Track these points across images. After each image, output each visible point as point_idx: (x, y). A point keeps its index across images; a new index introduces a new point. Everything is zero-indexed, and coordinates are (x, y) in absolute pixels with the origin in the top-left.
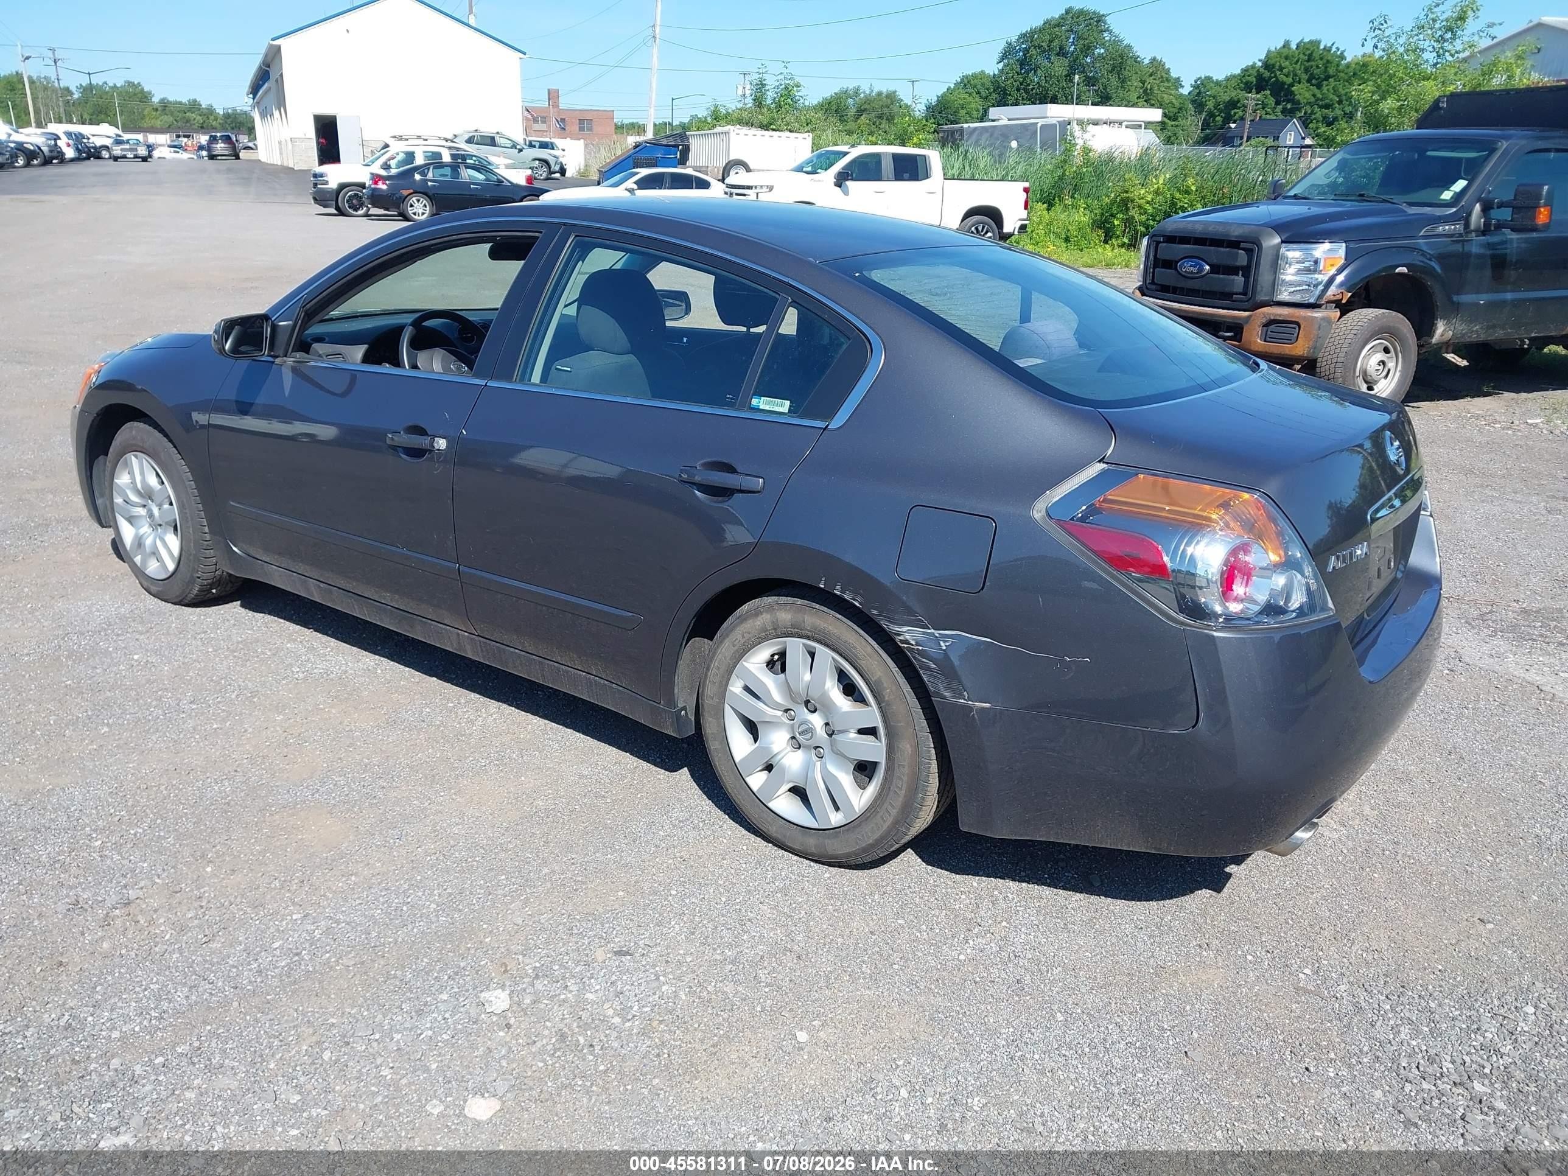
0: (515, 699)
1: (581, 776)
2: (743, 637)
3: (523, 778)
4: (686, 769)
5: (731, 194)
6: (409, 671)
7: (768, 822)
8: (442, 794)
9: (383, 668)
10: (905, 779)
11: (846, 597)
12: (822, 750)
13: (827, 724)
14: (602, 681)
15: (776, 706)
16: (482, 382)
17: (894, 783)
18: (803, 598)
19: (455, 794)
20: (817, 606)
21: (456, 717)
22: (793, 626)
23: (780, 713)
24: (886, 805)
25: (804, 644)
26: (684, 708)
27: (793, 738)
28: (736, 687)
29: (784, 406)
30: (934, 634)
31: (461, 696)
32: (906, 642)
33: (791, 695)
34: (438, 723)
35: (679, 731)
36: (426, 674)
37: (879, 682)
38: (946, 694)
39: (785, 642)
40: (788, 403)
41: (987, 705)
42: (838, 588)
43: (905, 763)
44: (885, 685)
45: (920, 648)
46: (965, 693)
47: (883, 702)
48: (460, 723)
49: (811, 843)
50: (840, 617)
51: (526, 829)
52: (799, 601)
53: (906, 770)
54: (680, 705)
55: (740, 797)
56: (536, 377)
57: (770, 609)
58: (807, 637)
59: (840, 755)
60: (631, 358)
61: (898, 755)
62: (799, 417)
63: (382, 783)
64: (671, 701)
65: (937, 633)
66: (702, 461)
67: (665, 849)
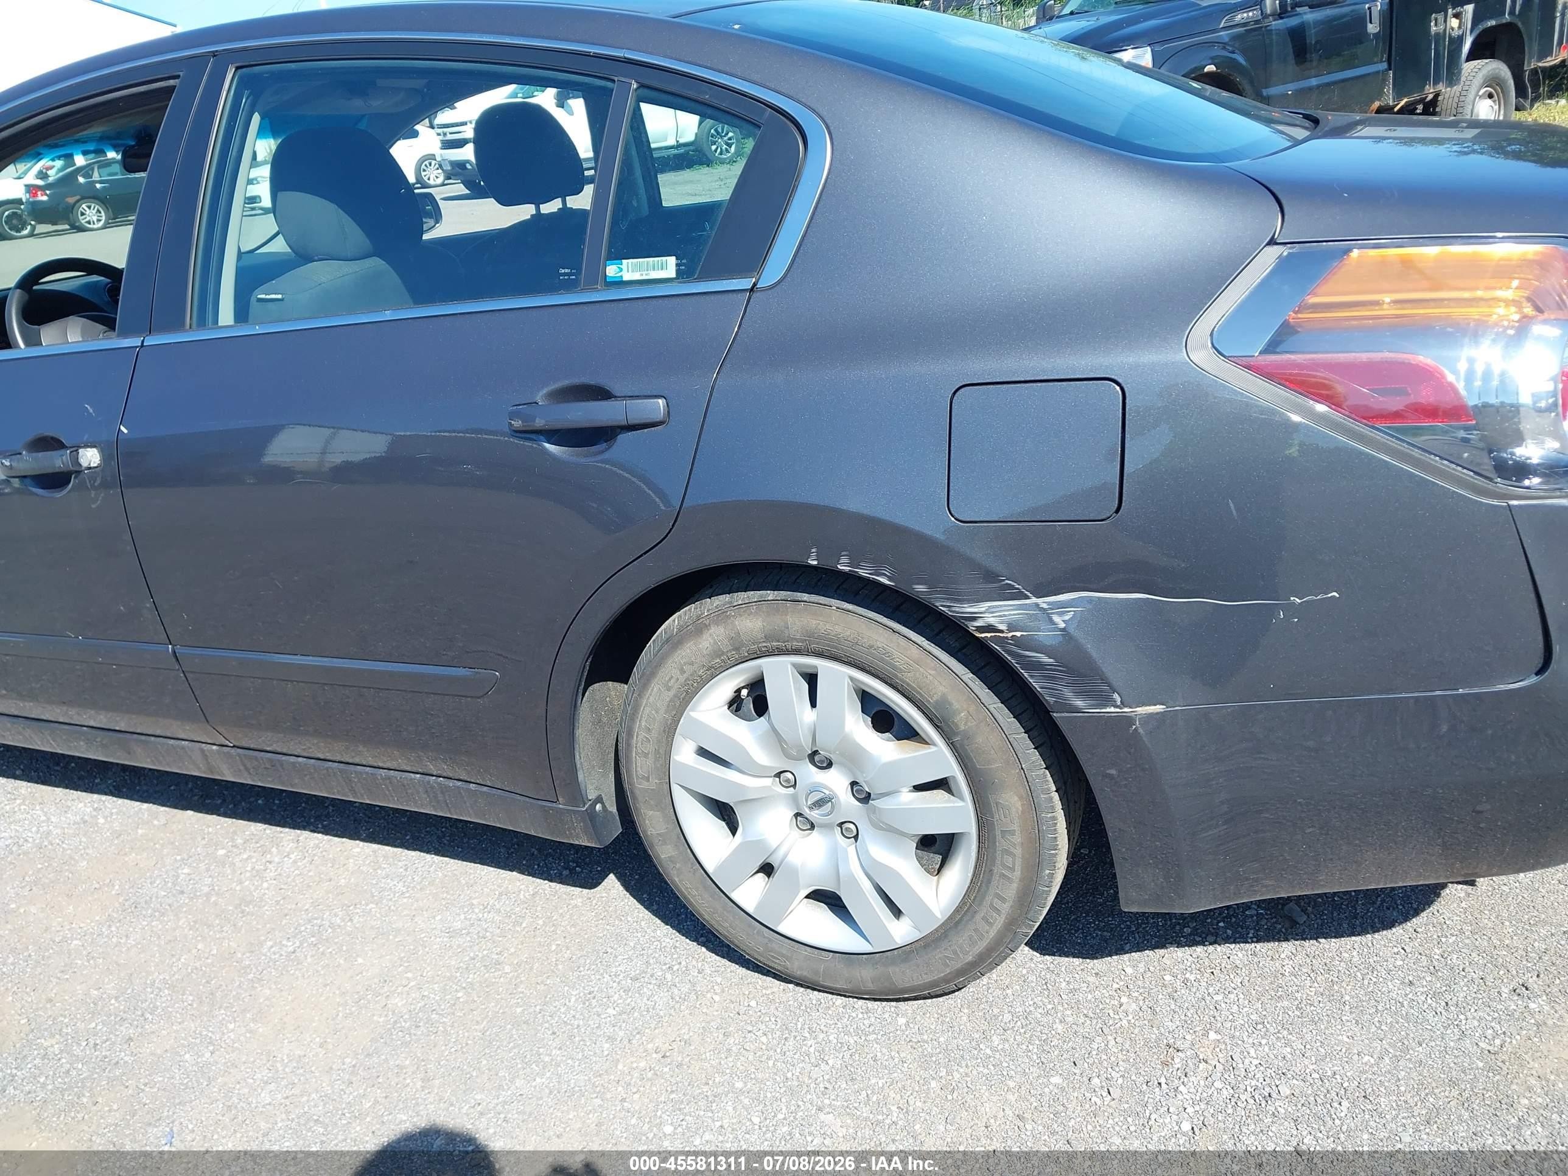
0: (318, 818)
1: (452, 933)
2: (683, 672)
3: (360, 960)
4: (612, 876)
5: (445, 134)
6: (148, 810)
7: (783, 956)
8: (231, 1026)
9: (107, 813)
10: (1018, 851)
11: (862, 573)
12: (852, 826)
13: (853, 784)
14: (451, 783)
15: (758, 772)
16: (136, 342)
17: (998, 862)
18: (775, 588)
19: (254, 1020)
20: (805, 597)
21: (234, 871)
22: (767, 638)
23: (768, 782)
24: (989, 898)
25: (794, 665)
26: (599, 799)
27: (798, 815)
28: (684, 753)
29: (667, 267)
30: (1037, 605)
31: (235, 833)
32: (990, 628)
33: (783, 750)
34: (206, 889)
35: (598, 836)
36: (176, 807)
37: (943, 702)
38: (1079, 703)
39: (760, 666)
40: (672, 261)
41: (1159, 708)
42: (844, 560)
43: (1016, 827)
44: (956, 705)
45: (1018, 634)
46: (1116, 696)
47: (956, 734)
48: (241, 882)
49: (866, 976)
50: (850, 607)
51: (386, 1060)
52: (771, 595)
53: (1017, 839)
54: (592, 795)
55: (726, 925)
56: (226, 314)
57: (721, 617)
58: (797, 652)
59: (889, 830)
60: (376, 263)
61: (998, 817)
62: (700, 279)
63: (125, 1030)
64: (576, 794)
65: (1044, 602)
66: (545, 391)
67: (626, 1042)
